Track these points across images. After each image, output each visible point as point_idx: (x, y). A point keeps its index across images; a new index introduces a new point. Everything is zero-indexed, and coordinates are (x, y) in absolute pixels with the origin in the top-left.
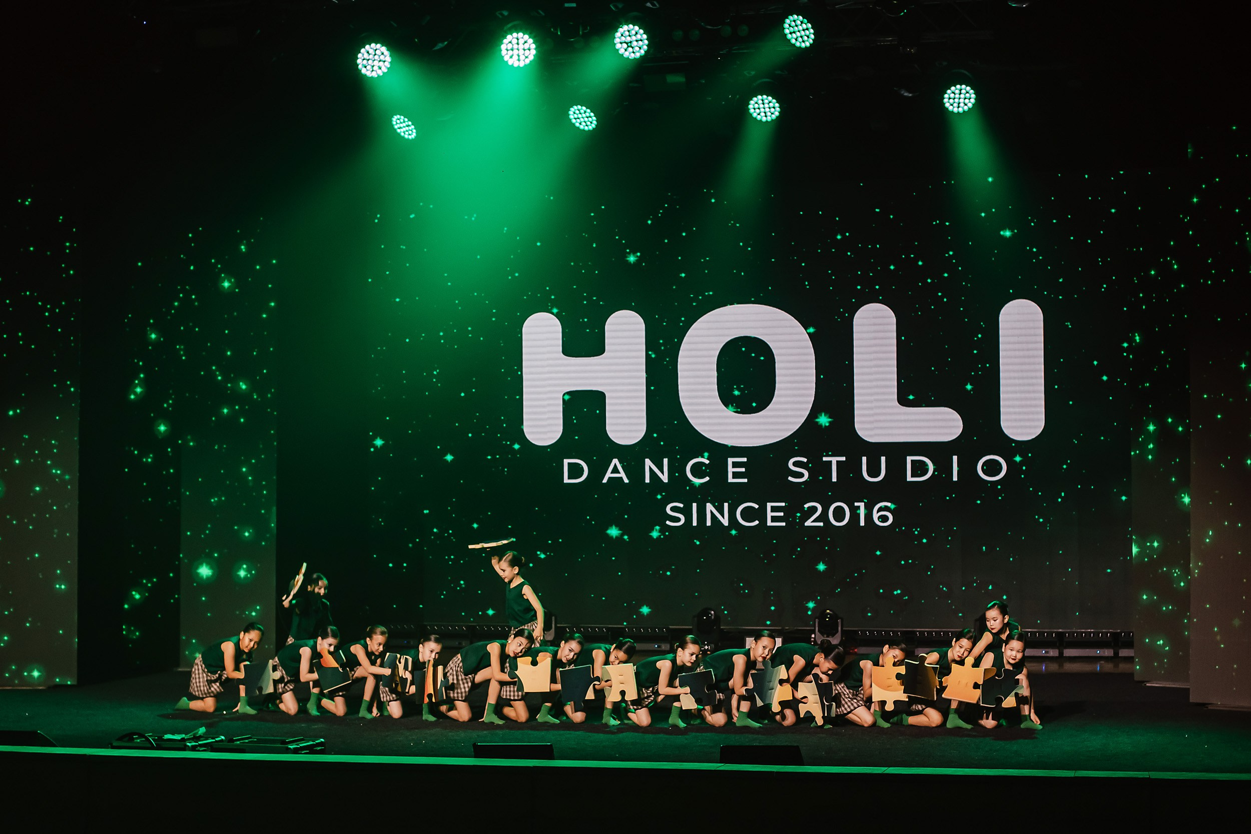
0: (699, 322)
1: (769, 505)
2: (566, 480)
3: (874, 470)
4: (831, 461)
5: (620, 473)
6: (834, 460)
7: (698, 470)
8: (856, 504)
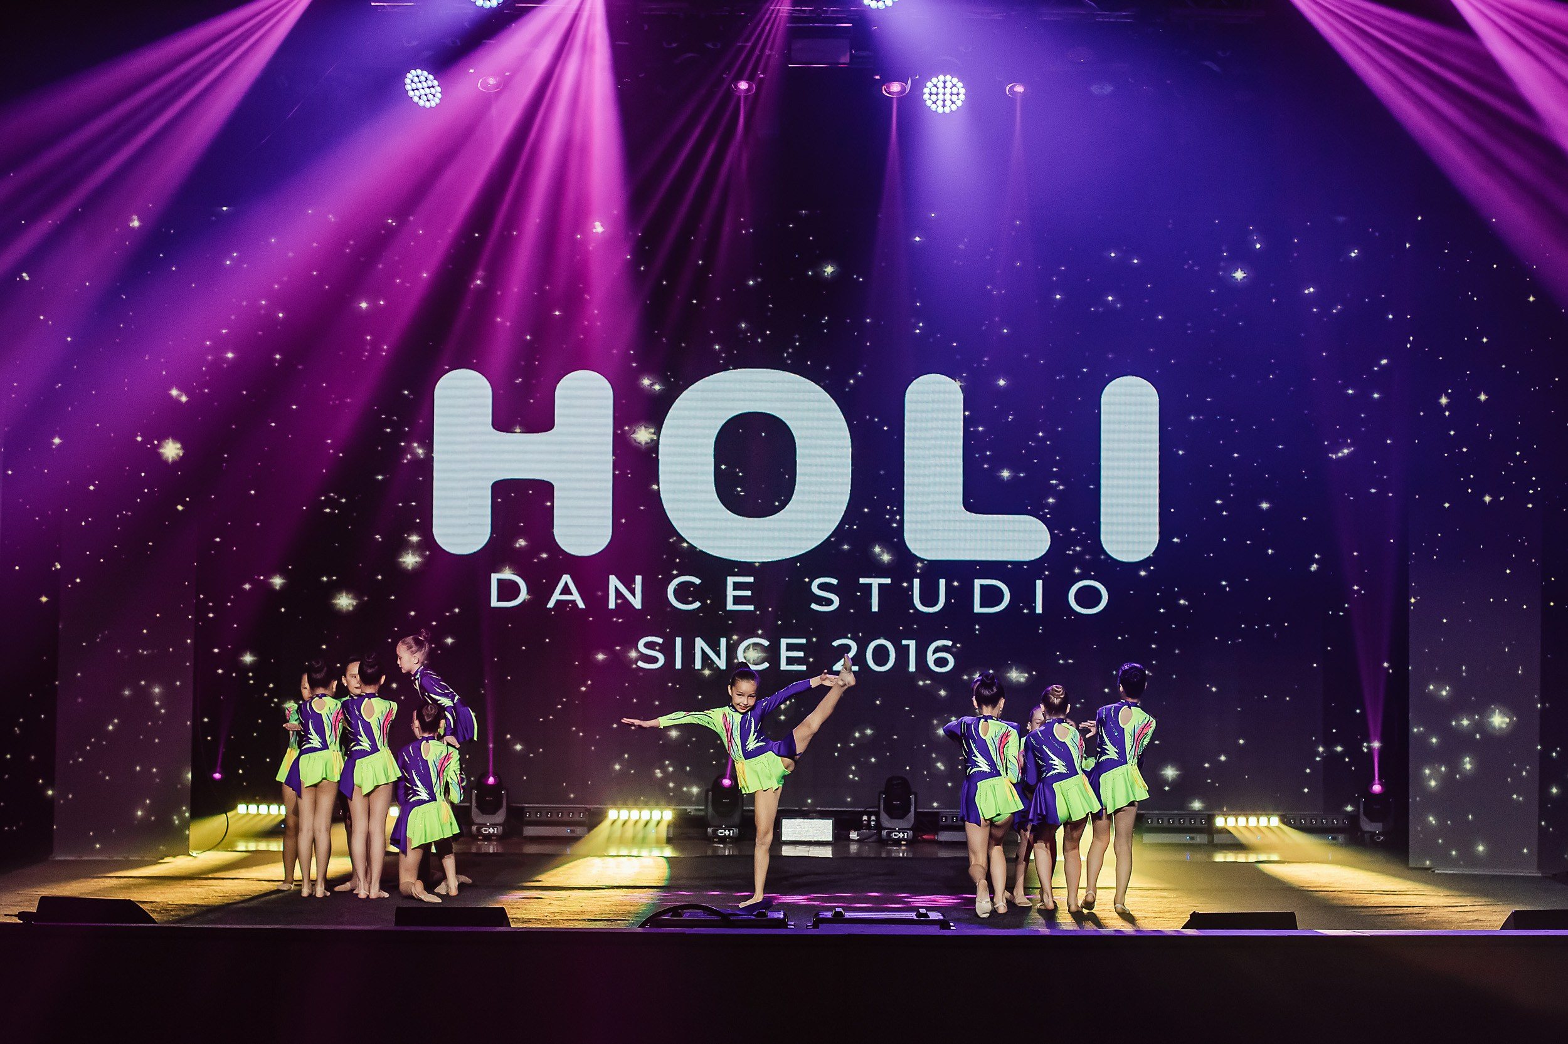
0: (691, 391)
1: (784, 642)
2: (494, 603)
3: (929, 597)
4: (870, 585)
5: (572, 594)
6: (875, 582)
7: (683, 593)
8: (904, 642)
